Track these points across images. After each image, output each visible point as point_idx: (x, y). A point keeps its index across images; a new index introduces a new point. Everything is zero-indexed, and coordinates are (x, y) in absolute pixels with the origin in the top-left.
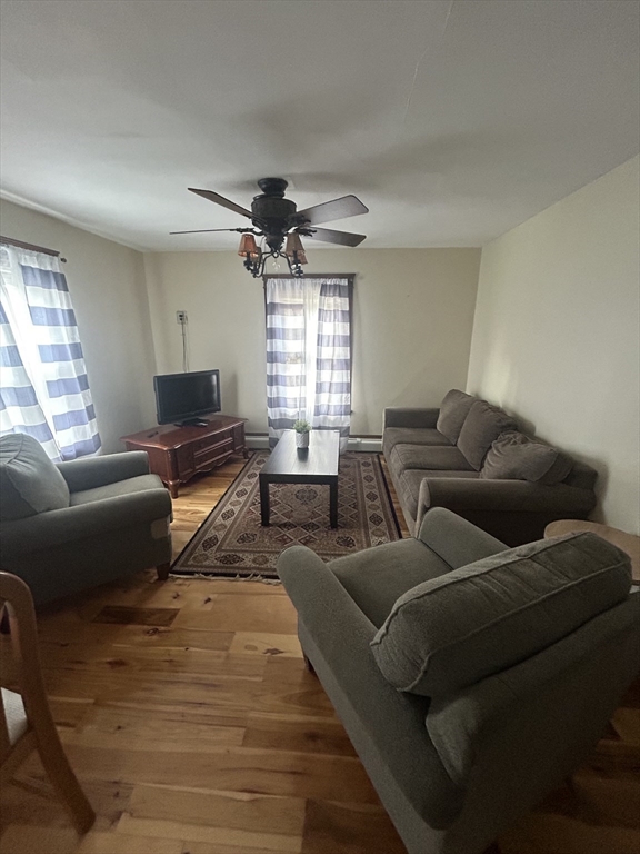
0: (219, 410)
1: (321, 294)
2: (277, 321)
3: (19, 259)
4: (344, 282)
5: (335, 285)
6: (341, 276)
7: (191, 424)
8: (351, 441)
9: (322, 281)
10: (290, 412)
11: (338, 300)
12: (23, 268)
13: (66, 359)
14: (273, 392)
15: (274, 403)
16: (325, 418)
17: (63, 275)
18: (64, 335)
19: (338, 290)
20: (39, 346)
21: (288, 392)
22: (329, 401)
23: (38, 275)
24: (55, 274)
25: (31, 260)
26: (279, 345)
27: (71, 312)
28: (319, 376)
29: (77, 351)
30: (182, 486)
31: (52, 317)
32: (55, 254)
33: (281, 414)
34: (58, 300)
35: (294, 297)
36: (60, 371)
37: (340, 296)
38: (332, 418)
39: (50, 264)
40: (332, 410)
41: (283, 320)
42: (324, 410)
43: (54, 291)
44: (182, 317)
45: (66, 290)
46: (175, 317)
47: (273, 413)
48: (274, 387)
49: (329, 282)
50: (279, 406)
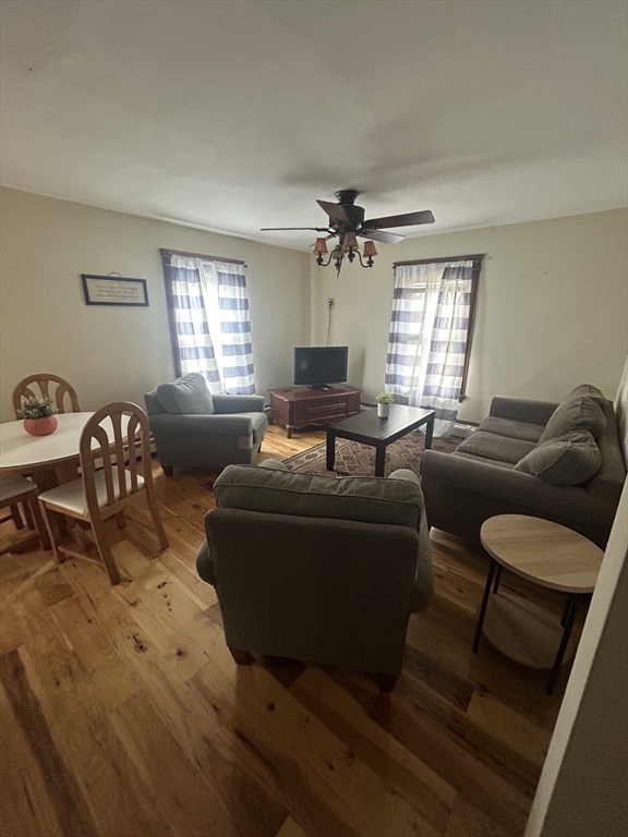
0: (345, 381)
1: (443, 278)
2: (402, 305)
3: (217, 268)
4: (470, 264)
5: (459, 268)
6: (467, 258)
7: (318, 388)
8: (457, 426)
9: (446, 264)
10: (404, 390)
11: (461, 282)
12: (219, 274)
13: (238, 332)
14: (391, 369)
15: (392, 379)
16: (435, 400)
17: (244, 277)
18: (239, 316)
19: (461, 272)
20: (222, 323)
21: (404, 371)
22: (441, 383)
23: (227, 277)
24: (239, 276)
25: (225, 269)
26: (401, 328)
27: (246, 301)
28: (431, 357)
29: (247, 327)
30: (296, 431)
31: (233, 304)
32: (242, 263)
33: (395, 391)
34: (237, 293)
35: (418, 282)
36: (235, 339)
37: (464, 279)
38: (441, 400)
39: (237, 270)
40: (443, 392)
41: (406, 304)
42: (434, 391)
43: (237, 287)
44: (331, 303)
45: (245, 286)
46: (327, 304)
47: (389, 390)
48: (392, 365)
49: (453, 265)
50: (394, 382)
